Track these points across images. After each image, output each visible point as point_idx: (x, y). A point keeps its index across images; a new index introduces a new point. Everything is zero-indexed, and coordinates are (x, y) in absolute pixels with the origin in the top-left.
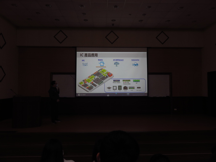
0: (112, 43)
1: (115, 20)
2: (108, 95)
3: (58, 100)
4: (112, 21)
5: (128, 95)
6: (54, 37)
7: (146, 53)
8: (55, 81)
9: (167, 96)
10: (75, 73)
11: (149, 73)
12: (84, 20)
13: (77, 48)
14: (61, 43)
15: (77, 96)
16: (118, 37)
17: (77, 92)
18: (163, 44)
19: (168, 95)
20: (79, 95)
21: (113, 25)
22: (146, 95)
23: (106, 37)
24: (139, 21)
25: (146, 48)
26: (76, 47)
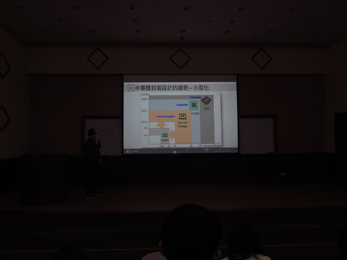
0: (180, 69)
1: (185, 31)
2: (175, 152)
3: (101, 161)
4: (180, 32)
5: (207, 151)
7: (235, 83)
9: (269, 153)
10: (121, 117)
11: (240, 116)
12: (136, 31)
13: (124, 76)
14: (98, 68)
15: (124, 153)
16: (190, 59)
17: (125, 147)
18: (262, 68)
19: (272, 150)
20: (128, 152)
21: (182, 39)
22: (236, 151)
23: (171, 59)
24: (224, 32)
25: (236, 76)
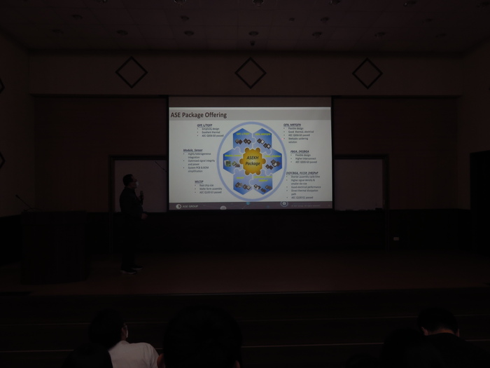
0: (251, 87)
1: (257, 33)
4: (250, 34)
5: (284, 206)
6: (117, 72)
7: (330, 108)
8: (131, 175)
9: (377, 209)
10: (165, 157)
11: (335, 157)
12: (186, 33)
13: (170, 98)
14: (132, 87)
15: (171, 208)
16: (265, 73)
17: (171, 200)
18: (368, 88)
19: (380, 205)
20: (178, 207)
21: (253, 44)
22: (330, 206)
23: (236, 73)
24: (313, 35)
25: (330, 99)
26: (166, 97)
